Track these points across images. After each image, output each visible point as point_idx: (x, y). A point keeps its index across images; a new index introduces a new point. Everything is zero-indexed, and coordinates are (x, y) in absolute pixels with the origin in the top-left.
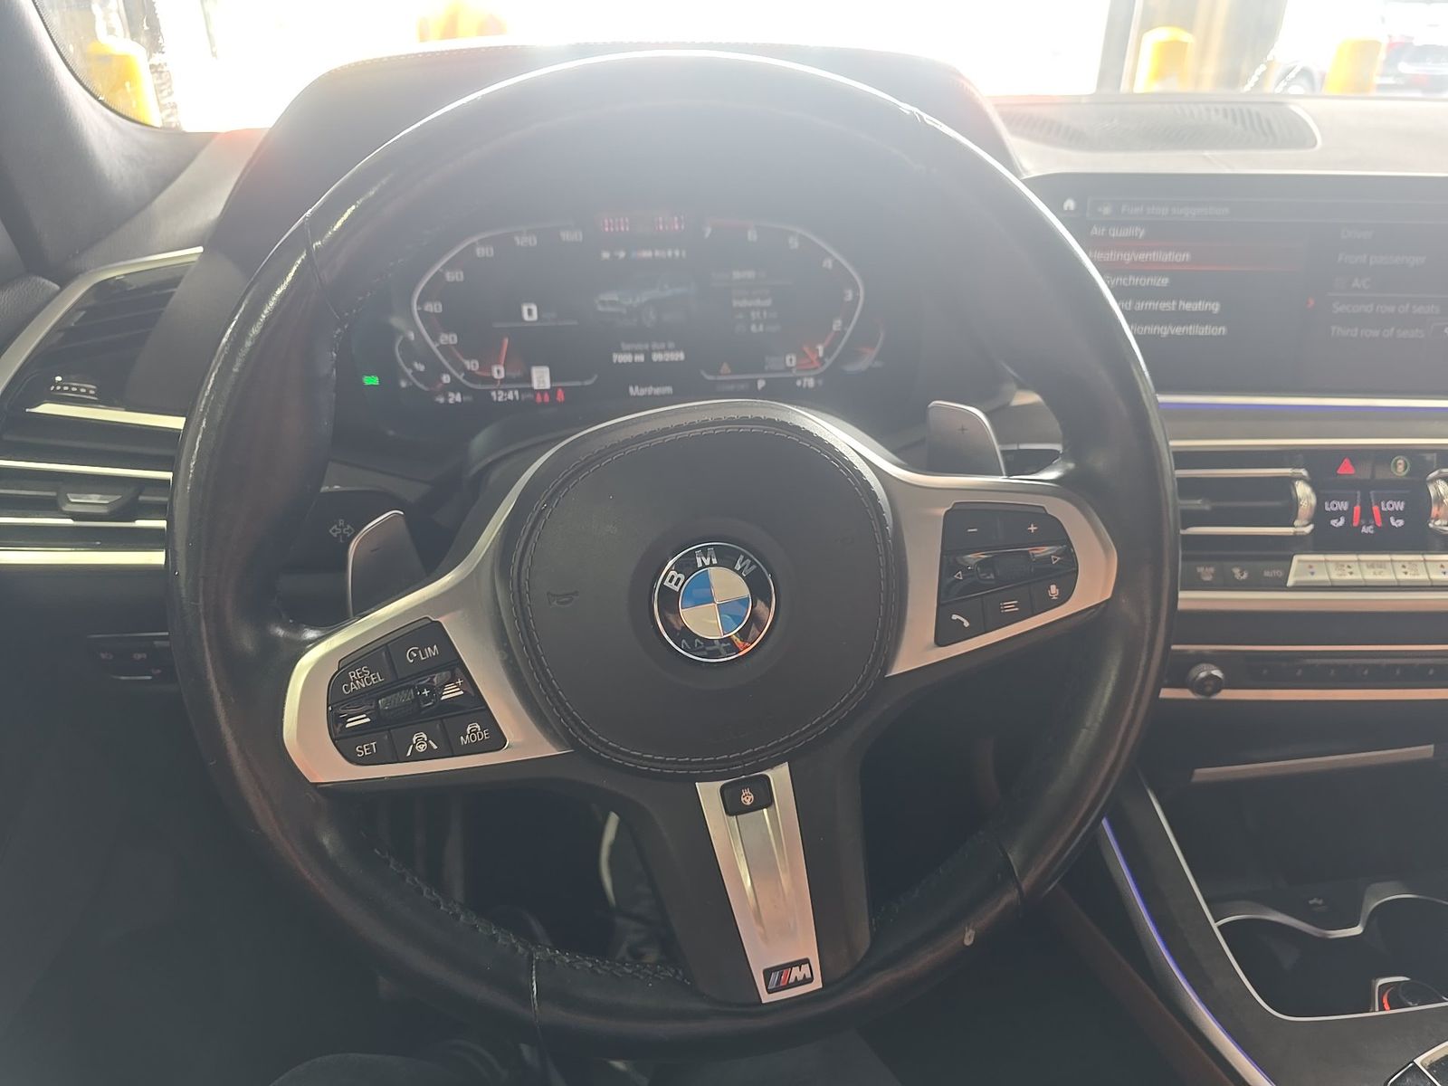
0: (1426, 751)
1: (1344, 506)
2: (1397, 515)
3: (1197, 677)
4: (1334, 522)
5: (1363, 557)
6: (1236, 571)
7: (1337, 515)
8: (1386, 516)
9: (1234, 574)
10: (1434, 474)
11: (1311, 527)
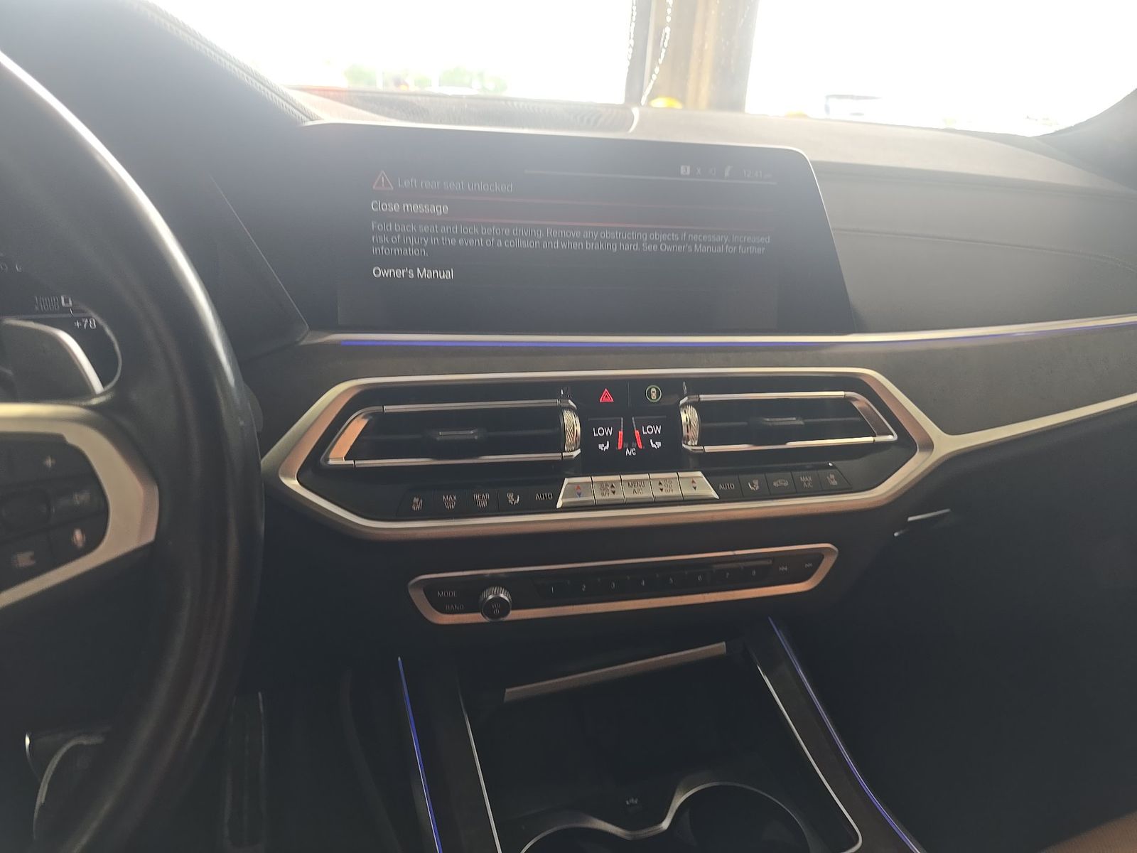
0: (719, 648)
1: (609, 432)
2: (656, 437)
3: (486, 599)
4: (601, 447)
5: (624, 477)
6: (510, 496)
7: (603, 440)
8: (646, 439)
9: (508, 499)
10: (685, 399)
11: (579, 451)
